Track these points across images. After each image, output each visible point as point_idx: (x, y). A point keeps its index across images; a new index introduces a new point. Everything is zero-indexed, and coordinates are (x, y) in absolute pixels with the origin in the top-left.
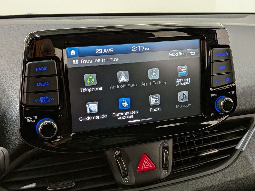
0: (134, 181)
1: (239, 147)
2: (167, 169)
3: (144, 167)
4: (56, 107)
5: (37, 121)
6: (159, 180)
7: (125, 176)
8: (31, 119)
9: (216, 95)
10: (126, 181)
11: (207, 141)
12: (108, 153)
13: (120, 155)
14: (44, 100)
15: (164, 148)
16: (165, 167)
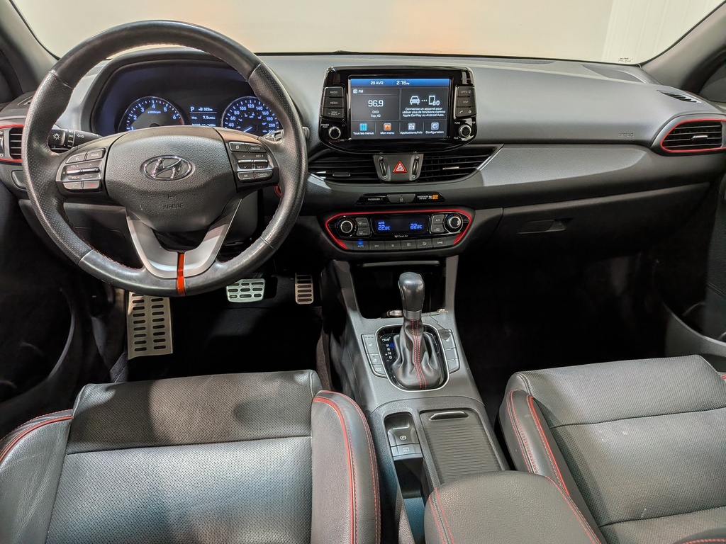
0: (389, 179)
1: (478, 169)
2: (416, 175)
3: (398, 170)
4: (342, 119)
5: (329, 127)
6: (408, 182)
7: (385, 174)
8: (325, 126)
9: (459, 123)
10: (385, 178)
11: (449, 161)
12: (374, 157)
13: (382, 160)
14: (334, 114)
15: (415, 160)
16: (414, 173)
